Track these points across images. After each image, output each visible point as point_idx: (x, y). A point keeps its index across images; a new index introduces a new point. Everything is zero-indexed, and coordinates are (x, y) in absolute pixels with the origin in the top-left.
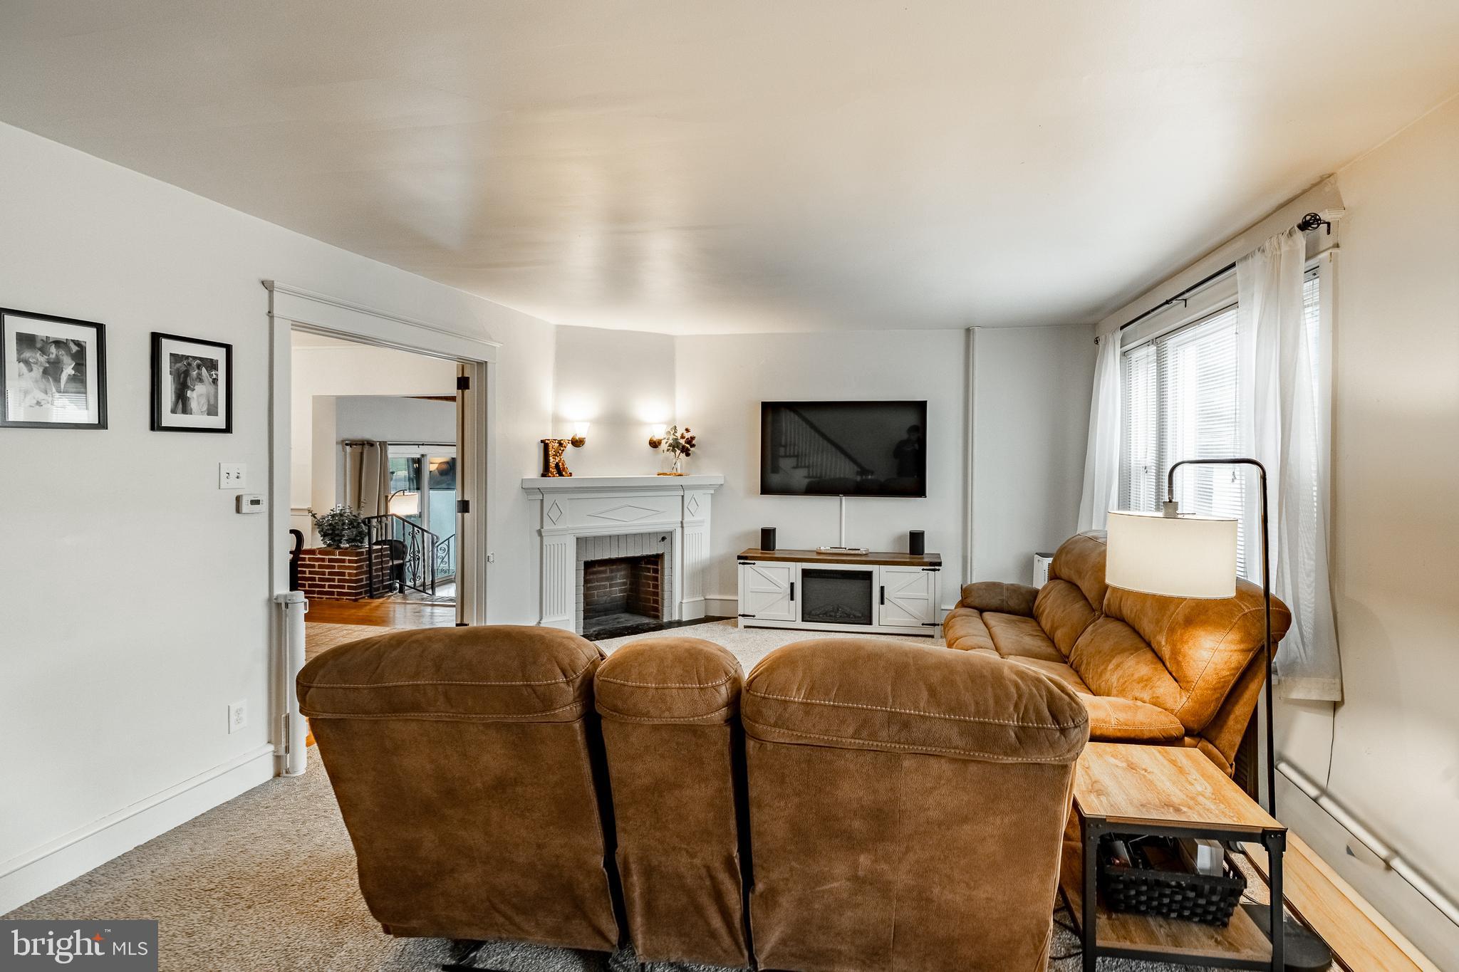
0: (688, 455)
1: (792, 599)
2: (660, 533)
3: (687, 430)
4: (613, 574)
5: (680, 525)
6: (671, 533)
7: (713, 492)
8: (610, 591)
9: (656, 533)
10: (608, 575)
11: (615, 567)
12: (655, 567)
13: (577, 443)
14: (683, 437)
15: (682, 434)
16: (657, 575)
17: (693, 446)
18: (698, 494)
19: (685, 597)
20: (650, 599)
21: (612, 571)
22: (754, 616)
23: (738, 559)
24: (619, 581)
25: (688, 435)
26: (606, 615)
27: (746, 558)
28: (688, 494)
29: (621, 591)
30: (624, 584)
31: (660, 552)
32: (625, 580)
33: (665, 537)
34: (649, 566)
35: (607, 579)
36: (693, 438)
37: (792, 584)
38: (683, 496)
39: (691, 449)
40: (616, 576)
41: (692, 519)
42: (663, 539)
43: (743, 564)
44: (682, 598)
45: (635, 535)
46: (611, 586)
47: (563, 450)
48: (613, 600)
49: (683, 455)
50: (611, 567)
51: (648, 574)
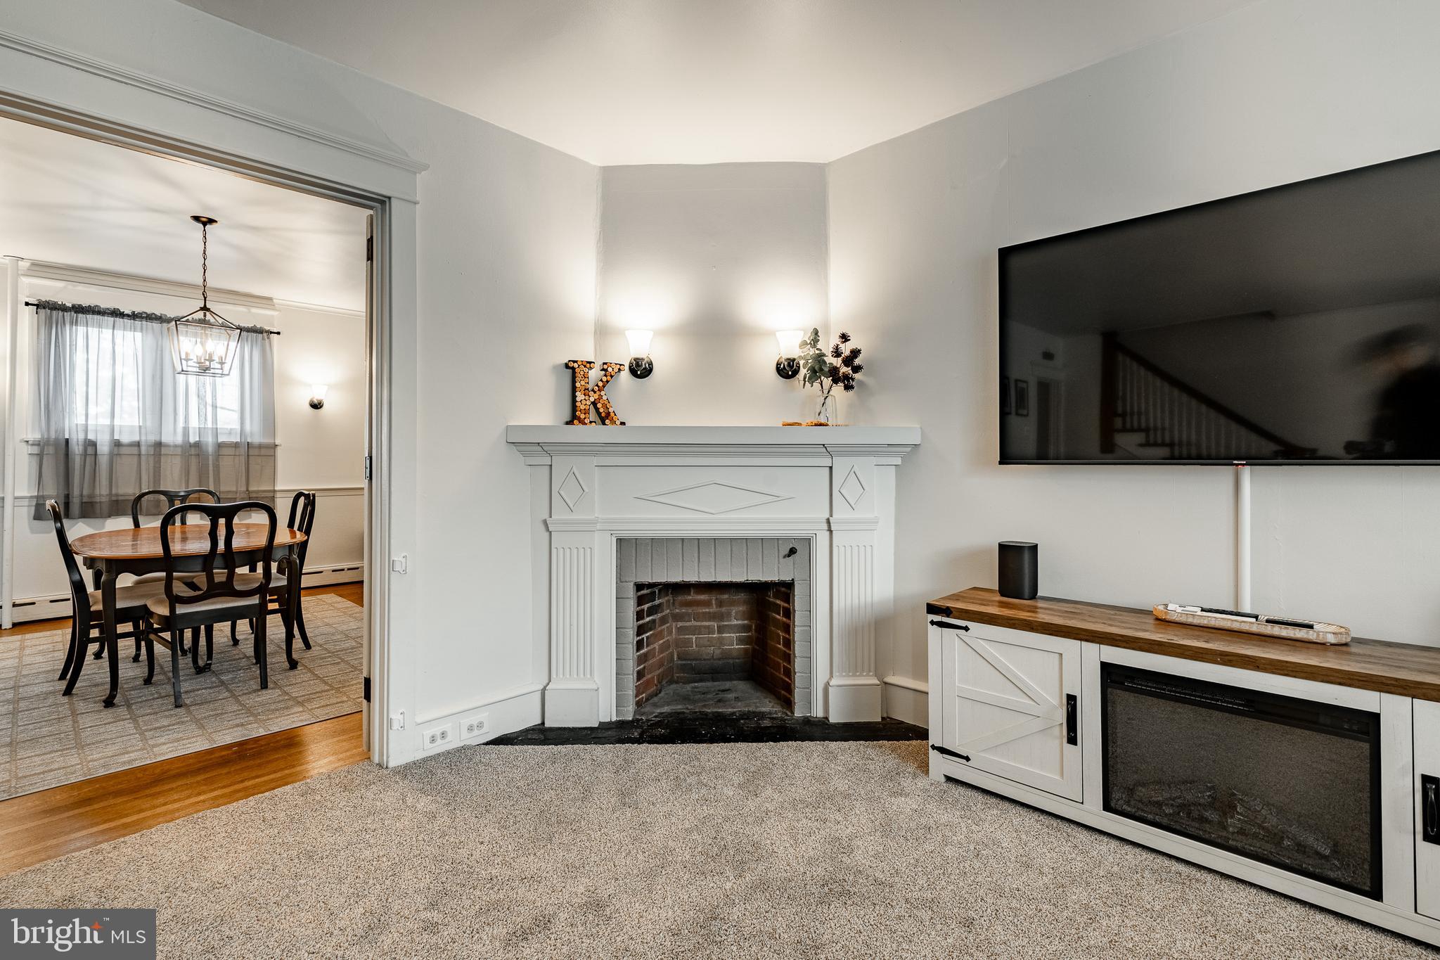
0: (848, 388)
1: (1072, 740)
2: (787, 540)
3: (845, 338)
4: (724, 609)
5: (826, 527)
6: (808, 541)
7: (898, 461)
8: (719, 638)
9: (777, 540)
10: (714, 609)
11: (726, 596)
12: (786, 605)
13: (641, 370)
14: (837, 353)
15: (837, 348)
16: (788, 621)
17: (857, 369)
18: (863, 465)
19: (836, 673)
20: (779, 664)
21: (720, 604)
22: (967, 759)
23: (929, 612)
24: (735, 622)
25: (846, 349)
26: (713, 680)
27: (947, 612)
28: (841, 465)
29: (740, 641)
30: (746, 628)
31: (786, 577)
32: (746, 622)
33: (795, 549)
34: (778, 602)
35: (712, 617)
36: (855, 353)
37: (1071, 699)
38: (831, 468)
39: (856, 376)
40: (729, 614)
41: (850, 515)
42: (792, 551)
43: (941, 625)
44: (831, 676)
45: (732, 540)
46: (721, 630)
47: (607, 382)
48: (726, 655)
49: (838, 389)
50: (718, 596)
51: (778, 617)
